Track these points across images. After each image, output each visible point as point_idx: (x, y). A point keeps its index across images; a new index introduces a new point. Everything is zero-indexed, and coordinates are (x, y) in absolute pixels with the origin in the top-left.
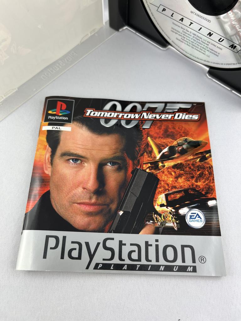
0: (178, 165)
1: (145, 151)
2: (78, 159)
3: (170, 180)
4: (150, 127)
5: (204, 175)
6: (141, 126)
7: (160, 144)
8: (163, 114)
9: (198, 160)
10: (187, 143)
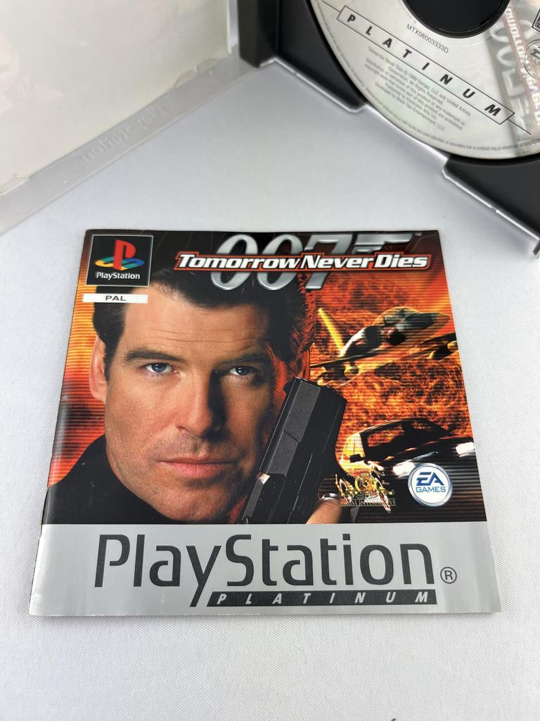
0: (386, 368)
1: (313, 339)
2: (164, 363)
3: (372, 401)
4: (322, 286)
5: (446, 388)
6: (302, 284)
7: (346, 324)
8: (349, 258)
9: (432, 354)
10: (404, 319)
